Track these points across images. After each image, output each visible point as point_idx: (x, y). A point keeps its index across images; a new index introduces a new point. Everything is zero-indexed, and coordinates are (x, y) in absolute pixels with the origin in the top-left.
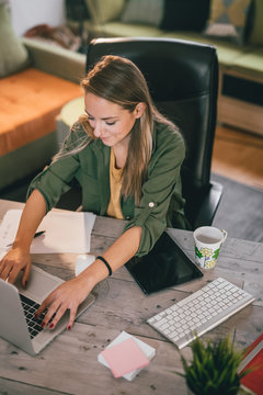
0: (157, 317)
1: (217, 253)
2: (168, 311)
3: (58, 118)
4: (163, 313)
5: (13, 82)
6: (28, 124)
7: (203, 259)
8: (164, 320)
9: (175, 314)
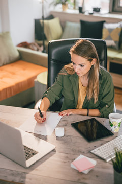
0: (95, 150)
1: (120, 123)
2: (100, 148)
3: (35, 80)
4: (98, 149)
5: (12, 66)
6: (21, 83)
7: (113, 127)
8: (99, 151)
9: (103, 149)
